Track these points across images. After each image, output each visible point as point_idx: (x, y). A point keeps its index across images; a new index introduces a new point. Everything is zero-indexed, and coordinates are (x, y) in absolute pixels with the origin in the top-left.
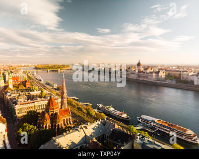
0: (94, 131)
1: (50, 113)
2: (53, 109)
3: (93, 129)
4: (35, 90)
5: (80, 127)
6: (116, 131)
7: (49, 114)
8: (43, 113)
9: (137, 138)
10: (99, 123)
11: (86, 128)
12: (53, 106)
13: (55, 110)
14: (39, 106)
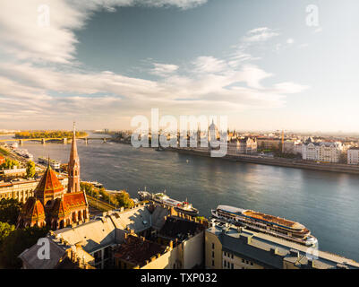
0: (132, 222)
1: (46, 200)
2: (52, 192)
3: (131, 218)
4: (15, 167)
5: (105, 214)
6: (173, 219)
7: (42, 203)
8: (31, 201)
9: (211, 225)
10: (142, 209)
11: (117, 216)
12: (51, 185)
13: (55, 194)
14: (22, 192)
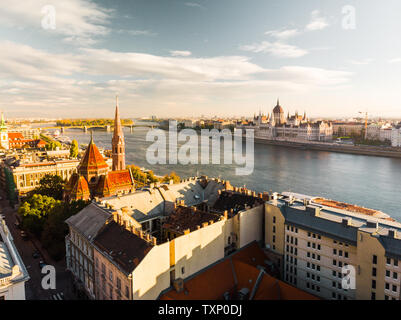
0: (182, 196)
1: (90, 176)
2: (96, 168)
3: (181, 192)
4: (57, 148)
6: (228, 194)
7: (86, 179)
8: (75, 178)
9: (272, 198)
10: (194, 183)
11: (166, 189)
12: (95, 161)
13: (99, 170)
14: (66, 172)
